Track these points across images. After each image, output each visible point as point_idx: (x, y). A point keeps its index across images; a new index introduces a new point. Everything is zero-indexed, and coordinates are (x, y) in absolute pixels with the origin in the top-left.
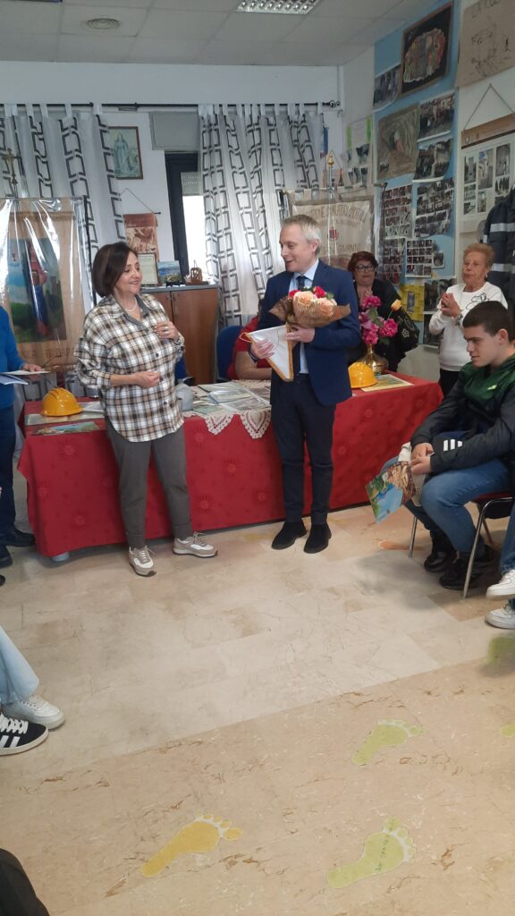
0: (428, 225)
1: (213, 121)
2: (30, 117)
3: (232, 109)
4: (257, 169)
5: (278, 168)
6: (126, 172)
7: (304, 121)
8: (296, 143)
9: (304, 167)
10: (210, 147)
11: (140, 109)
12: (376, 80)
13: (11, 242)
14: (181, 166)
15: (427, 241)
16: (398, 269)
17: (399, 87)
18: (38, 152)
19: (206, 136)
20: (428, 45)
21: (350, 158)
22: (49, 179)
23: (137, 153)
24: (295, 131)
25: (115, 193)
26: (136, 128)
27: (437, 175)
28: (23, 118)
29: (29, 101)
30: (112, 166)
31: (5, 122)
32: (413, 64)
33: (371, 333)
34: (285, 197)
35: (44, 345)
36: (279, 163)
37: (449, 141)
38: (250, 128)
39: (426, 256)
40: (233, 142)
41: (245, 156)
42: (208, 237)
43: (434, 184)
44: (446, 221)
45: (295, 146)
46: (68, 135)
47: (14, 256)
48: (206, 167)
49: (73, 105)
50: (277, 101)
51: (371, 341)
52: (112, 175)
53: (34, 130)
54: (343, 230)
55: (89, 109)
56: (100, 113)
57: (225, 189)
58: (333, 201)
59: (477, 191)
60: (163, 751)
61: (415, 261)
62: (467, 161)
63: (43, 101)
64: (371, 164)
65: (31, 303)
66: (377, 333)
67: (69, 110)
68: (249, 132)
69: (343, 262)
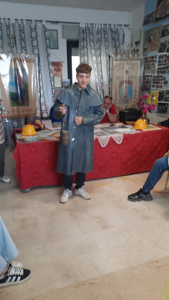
0: (162, 70)
1: (85, 29)
2: (20, 24)
3: (92, 25)
4: (99, 47)
6: (52, 46)
7: (117, 31)
8: (114, 39)
10: (83, 38)
11: (59, 24)
12: (145, 17)
13: (11, 69)
14: (72, 45)
15: (161, 76)
16: (149, 86)
17: (154, 19)
18: (22, 37)
19: (82, 35)
22: (25, 47)
23: (56, 39)
24: (113, 34)
25: (49, 54)
26: (57, 31)
29: (19, 18)
30: (48, 43)
31: (10, 26)
32: (161, 10)
33: (145, 109)
34: (111, 58)
35: (21, 108)
36: (107, 46)
39: (160, 81)
40: (91, 37)
41: (95, 42)
43: (166, 55)
47: (12, 74)
48: (81, 46)
49: (35, 21)
50: (108, 23)
53: (21, 29)
54: (130, 71)
56: (45, 24)
57: (88, 54)
58: (128, 60)
60: (77, 286)
61: (156, 83)
63: (24, 18)
64: (141, 48)
68: (97, 34)
69: (130, 82)
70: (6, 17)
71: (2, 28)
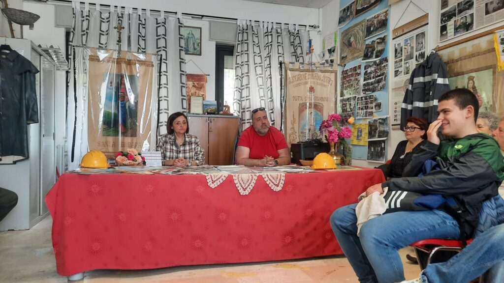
0: (371, 87)
1: (245, 28)
2: (139, 15)
3: (257, 23)
4: (268, 55)
5: (281, 55)
6: (191, 50)
7: (298, 33)
9: (296, 56)
10: (242, 40)
11: (204, 18)
12: (341, 12)
14: (224, 51)
15: (370, 96)
16: (352, 114)
17: (354, 13)
18: (140, 33)
19: (240, 35)
21: (324, 56)
22: (145, 49)
23: (199, 41)
24: (292, 37)
25: (183, 59)
26: (201, 28)
27: (377, 57)
28: (135, 15)
29: (140, 7)
31: (124, 16)
33: (333, 134)
34: (283, 65)
35: (120, 138)
36: (282, 53)
37: (384, 37)
38: (267, 34)
39: (369, 105)
40: (256, 40)
41: (262, 48)
42: (237, 89)
43: (375, 62)
44: (383, 82)
45: (292, 45)
46: (159, 26)
47: (111, 83)
48: (238, 51)
49: (165, 12)
50: (283, 22)
51: (333, 140)
52: (182, 50)
53: (140, 22)
54: (318, 88)
55: (174, 15)
56: (180, 17)
57: (248, 63)
58: (312, 71)
59: (403, 62)
61: (362, 109)
62: (396, 46)
63: (148, 8)
64: (336, 57)
65: (117, 112)
66: (338, 135)
67: (163, 14)
68: (266, 36)
69: (317, 107)
70: (120, 5)
71: (111, 19)
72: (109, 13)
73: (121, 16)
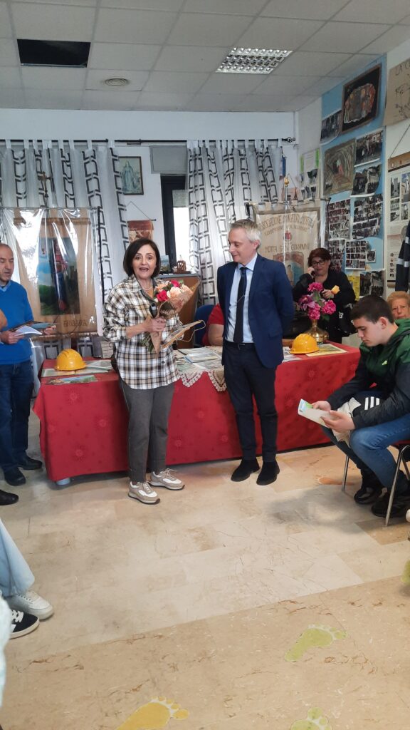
0: (363, 230)
1: (198, 152)
2: (61, 150)
3: (212, 144)
4: (230, 188)
5: (246, 186)
6: (130, 189)
7: (268, 152)
8: (261, 169)
9: (267, 186)
10: (195, 171)
11: (142, 144)
12: (323, 122)
13: (42, 240)
14: (172, 186)
15: (362, 242)
16: (340, 263)
17: (341, 127)
18: (66, 174)
19: (192, 163)
20: (363, 95)
21: (302, 179)
22: (73, 195)
23: (139, 176)
24: (260, 159)
25: (122, 205)
26: (140, 158)
27: (369, 192)
28: (56, 150)
29: (61, 138)
30: (120, 185)
31: (43, 153)
32: (351, 110)
33: (314, 311)
34: (251, 208)
35: (62, 317)
36: (248, 183)
37: (379, 166)
38: (225, 158)
39: (361, 253)
41: (221, 178)
42: (192, 238)
43: (367, 199)
44: (377, 226)
45: (260, 170)
46: (88, 162)
47: (43, 250)
48: (191, 186)
49: (93, 141)
50: (247, 138)
51: (314, 317)
52: (120, 192)
53: (64, 159)
54: (296, 233)
55: (105, 144)
56: (113, 147)
57: (205, 202)
58: (288, 211)
59: (400, 203)
60: (129, 642)
61: (353, 257)
62: (393, 181)
63: (71, 139)
64: (319, 183)
66: (319, 311)
67: (90, 144)
68: (225, 160)
69: (296, 258)
70: (35, 138)
71: (26, 158)
72: (24, 151)
73: (38, 153)
